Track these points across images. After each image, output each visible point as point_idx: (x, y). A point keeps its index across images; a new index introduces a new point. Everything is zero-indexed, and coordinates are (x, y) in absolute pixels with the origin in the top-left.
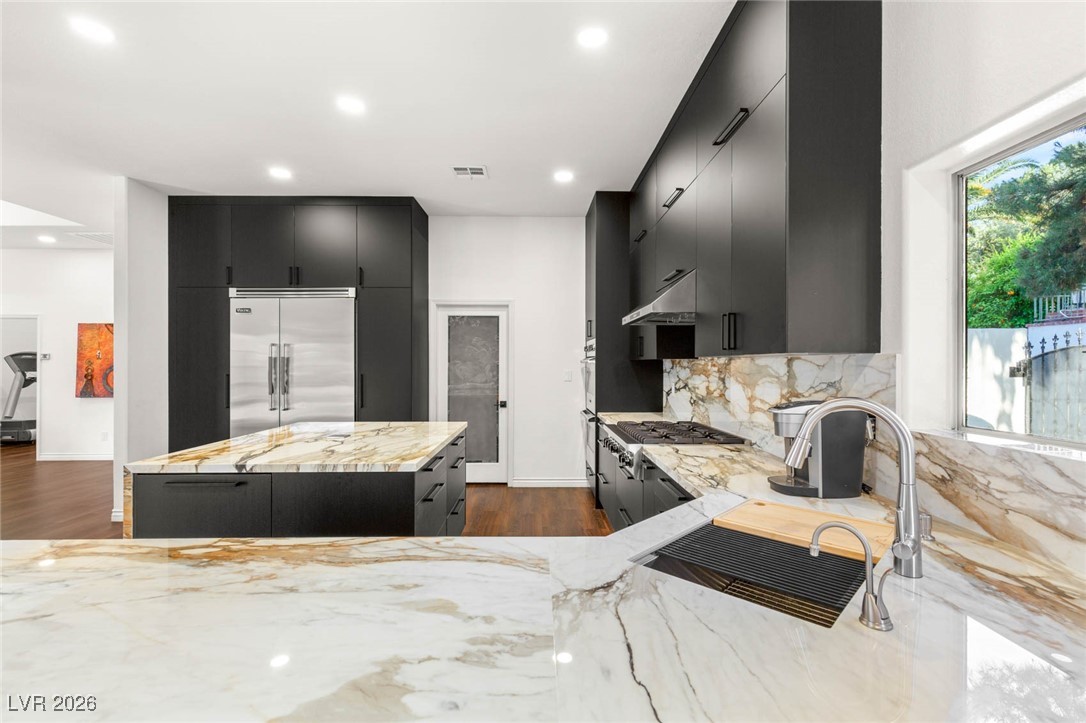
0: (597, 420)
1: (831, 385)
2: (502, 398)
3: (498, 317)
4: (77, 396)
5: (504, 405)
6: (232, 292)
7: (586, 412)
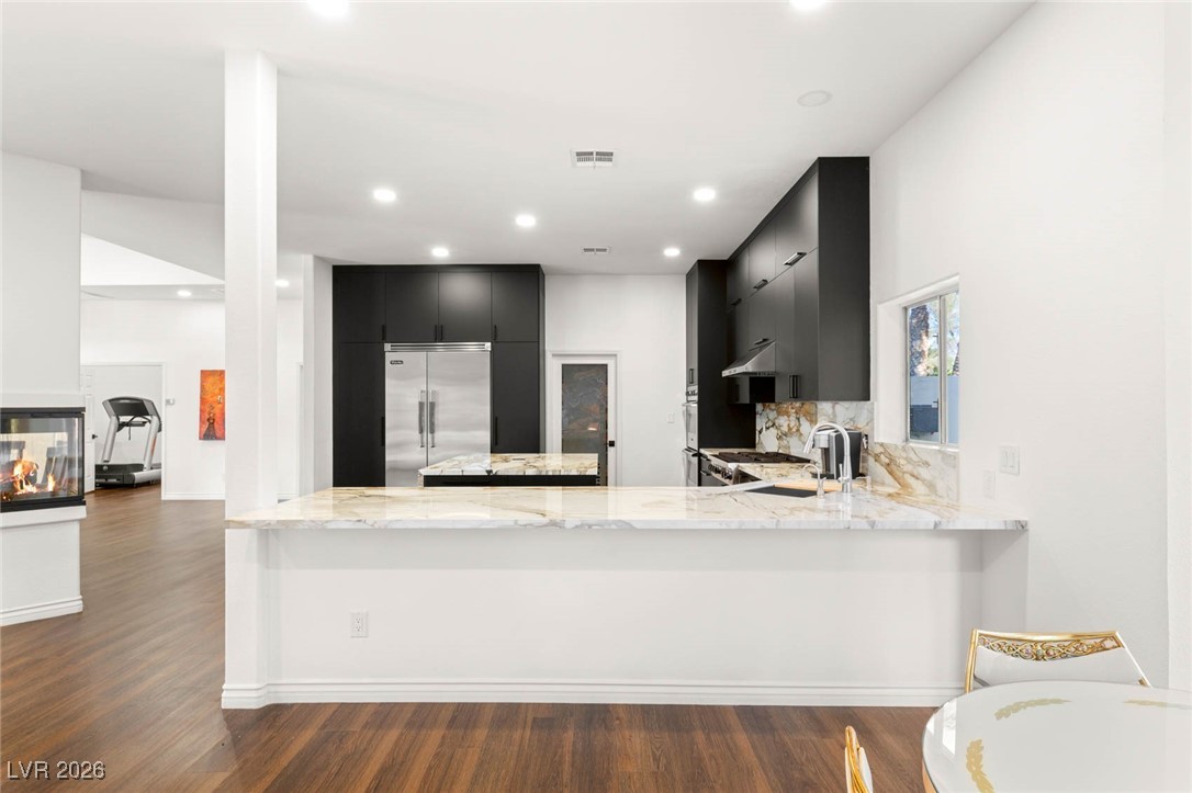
0: (699, 455)
1: (851, 419)
2: (610, 439)
3: (606, 365)
4: (200, 439)
5: (612, 444)
6: (387, 346)
7: (689, 449)
